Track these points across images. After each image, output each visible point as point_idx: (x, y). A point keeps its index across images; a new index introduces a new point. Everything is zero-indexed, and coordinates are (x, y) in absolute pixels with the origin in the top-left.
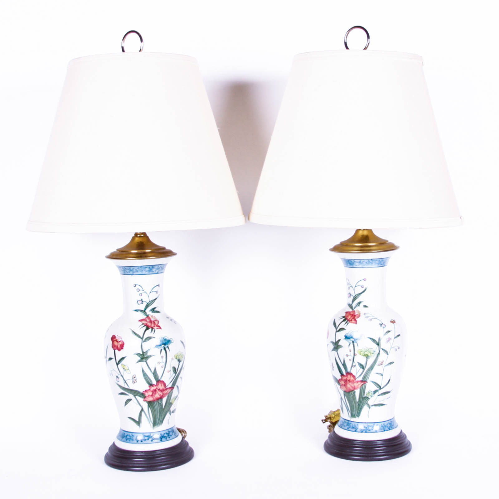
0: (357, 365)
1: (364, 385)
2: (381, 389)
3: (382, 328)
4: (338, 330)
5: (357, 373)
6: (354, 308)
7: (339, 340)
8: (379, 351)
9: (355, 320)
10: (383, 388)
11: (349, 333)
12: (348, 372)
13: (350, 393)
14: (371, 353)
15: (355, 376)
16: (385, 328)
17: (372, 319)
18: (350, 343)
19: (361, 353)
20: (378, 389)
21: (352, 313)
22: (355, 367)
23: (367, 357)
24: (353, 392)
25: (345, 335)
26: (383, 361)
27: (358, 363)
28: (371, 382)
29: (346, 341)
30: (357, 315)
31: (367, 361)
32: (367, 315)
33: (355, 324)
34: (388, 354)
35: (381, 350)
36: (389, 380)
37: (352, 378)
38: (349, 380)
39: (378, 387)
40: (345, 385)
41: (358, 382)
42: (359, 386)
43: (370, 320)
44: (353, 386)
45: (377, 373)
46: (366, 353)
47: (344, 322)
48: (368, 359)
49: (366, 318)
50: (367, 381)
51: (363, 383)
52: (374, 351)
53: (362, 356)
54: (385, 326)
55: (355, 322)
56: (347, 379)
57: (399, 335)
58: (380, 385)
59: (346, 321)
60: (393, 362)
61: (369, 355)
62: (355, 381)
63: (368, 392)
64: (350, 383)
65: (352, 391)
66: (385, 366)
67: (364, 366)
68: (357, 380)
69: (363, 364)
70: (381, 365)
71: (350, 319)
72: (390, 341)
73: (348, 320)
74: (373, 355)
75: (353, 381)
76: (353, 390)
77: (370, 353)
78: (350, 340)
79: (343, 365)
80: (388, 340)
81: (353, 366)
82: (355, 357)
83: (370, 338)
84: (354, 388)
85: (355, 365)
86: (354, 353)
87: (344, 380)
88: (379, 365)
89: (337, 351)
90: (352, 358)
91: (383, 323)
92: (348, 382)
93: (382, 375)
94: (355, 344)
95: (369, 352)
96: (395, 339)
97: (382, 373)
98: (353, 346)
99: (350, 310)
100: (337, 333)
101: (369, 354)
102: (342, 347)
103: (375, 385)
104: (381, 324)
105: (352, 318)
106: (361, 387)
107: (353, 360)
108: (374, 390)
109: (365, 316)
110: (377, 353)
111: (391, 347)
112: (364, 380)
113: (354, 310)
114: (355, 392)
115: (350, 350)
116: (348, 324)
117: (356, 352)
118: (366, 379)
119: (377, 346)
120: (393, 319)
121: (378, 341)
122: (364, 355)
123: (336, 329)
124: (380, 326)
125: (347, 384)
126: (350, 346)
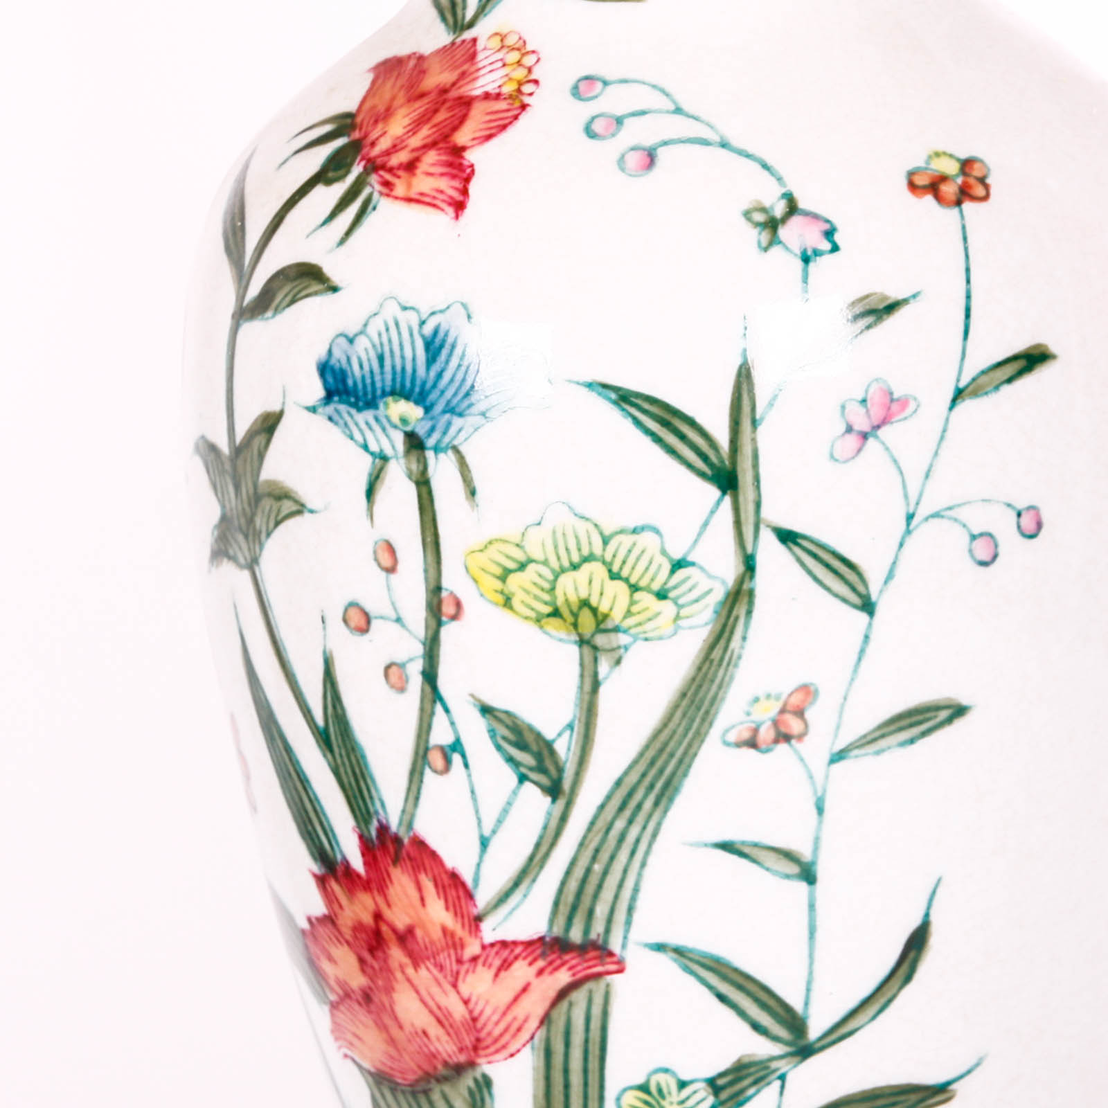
0: (475, 733)
1: (579, 996)
2: (804, 1051)
3: (783, 262)
4: (254, 290)
5: (484, 843)
6: (470, 14)
7: (269, 424)
8: (749, 565)
9: (462, 173)
10: (839, 1031)
11: (372, 330)
12: (383, 829)
13: (436, 1096)
14: (634, 588)
15: (467, 877)
16: (818, 267)
17: (662, 153)
18: (384, 459)
19: (516, 582)
20: (762, 1048)
21: (437, 78)
22: (456, 758)
23: (582, 642)
24: (468, 1081)
25: (320, 352)
26: (808, 691)
27: (486, 710)
28: (666, 962)
29: (335, 432)
30: (487, 96)
31: (591, 687)
32: (612, 101)
33: (441, 219)
34: (867, 606)
35: (769, 551)
36: (917, 942)
37: (437, 913)
38: (406, 937)
39: (756, 1027)
40: (367, 998)
41: (506, 965)
42: (520, 1010)
43: (633, 160)
44: (458, 1011)
45: (727, 847)
46: (571, 587)
47: (328, 195)
48: (603, 668)
49: (590, 133)
50: (615, 945)
51: (563, 977)
52: (678, 565)
53: (532, 628)
54: (829, 234)
55: (448, 186)
56: (378, 916)
57: (1033, 359)
58: (795, 1000)
59: (357, 170)
60: (959, 711)
61: (617, 617)
62: (473, 949)
63: (644, 1088)
64: (424, 976)
65: (459, 1070)
66: (839, 756)
67: (565, 748)
68: (491, 931)
69: (549, 734)
70: (784, 737)
71: (395, 148)
72: (883, 432)
73: (374, 166)
74: (667, 608)
75: (453, 943)
76: (462, 1058)
77: (621, 587)
78: (384, 424)
79: (324, 739)
80: (862, 424)
81: (436, 759)
82: (449, 633)
83: (624, 398)
84: (468, 1041)
85: (457, 746)
86: (435, 590)
87: (358, 927)
88: (752, 743)
89: (252, 565)
90: (419, 650)
91: (802, 204)
92: (396, 954)
93: (808, 875)
94: (442, 470)
95: (614, 576)
96: (966, 405)
97: (804, 850)
98: (410, 491)
99: (436, 36)
100: (252, 330)
101: (613, 598)
102: (301, 509)
103: (722, 998)
104: (779, 210)
105: (415, 141)
106: (546, 1020)
107: (430, 676)
108: (721, 1063)
109: (585, 110)
110: (719, 594)
111: (910, 517)
112: (576, 935)
113: (468, 35)
114: (487, 1082)
115: (391, 549)
116: (371, 220)
117: (453, 580)
118: (598, 928)
119: (713, 492)
120: (949, 141)
121: (723, 438)
122: (556, 613)
123: (242, 277)
124: (753, 236)
125: (389, 990)
126: (381, 495)
